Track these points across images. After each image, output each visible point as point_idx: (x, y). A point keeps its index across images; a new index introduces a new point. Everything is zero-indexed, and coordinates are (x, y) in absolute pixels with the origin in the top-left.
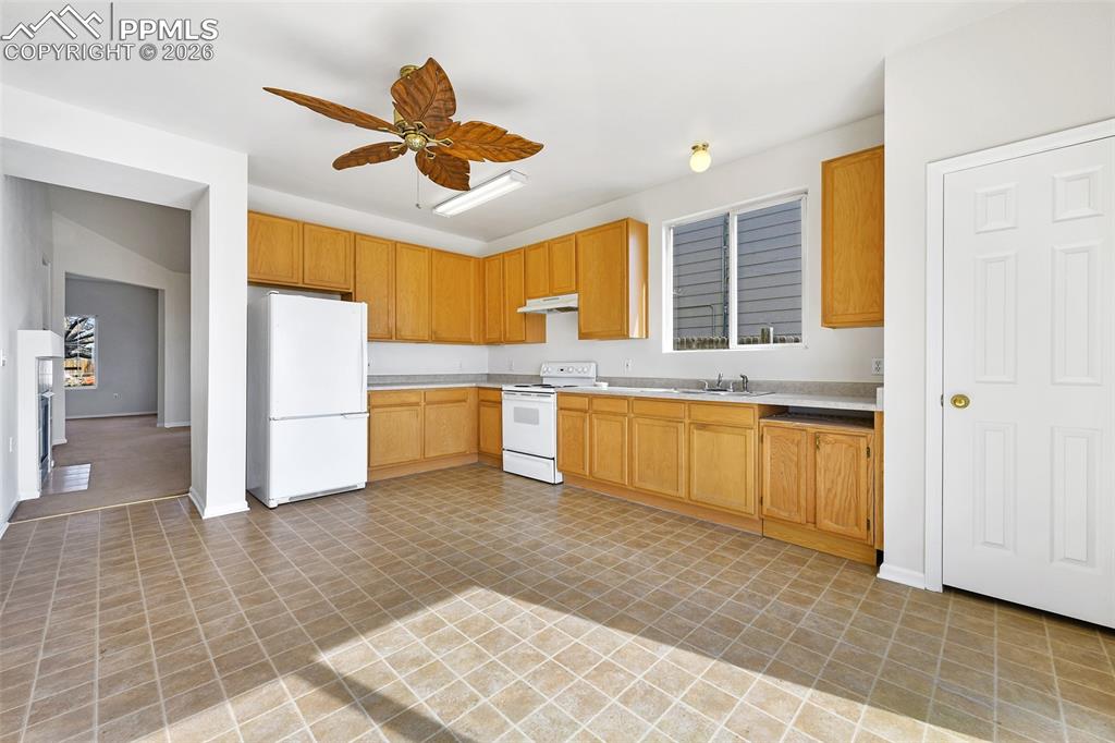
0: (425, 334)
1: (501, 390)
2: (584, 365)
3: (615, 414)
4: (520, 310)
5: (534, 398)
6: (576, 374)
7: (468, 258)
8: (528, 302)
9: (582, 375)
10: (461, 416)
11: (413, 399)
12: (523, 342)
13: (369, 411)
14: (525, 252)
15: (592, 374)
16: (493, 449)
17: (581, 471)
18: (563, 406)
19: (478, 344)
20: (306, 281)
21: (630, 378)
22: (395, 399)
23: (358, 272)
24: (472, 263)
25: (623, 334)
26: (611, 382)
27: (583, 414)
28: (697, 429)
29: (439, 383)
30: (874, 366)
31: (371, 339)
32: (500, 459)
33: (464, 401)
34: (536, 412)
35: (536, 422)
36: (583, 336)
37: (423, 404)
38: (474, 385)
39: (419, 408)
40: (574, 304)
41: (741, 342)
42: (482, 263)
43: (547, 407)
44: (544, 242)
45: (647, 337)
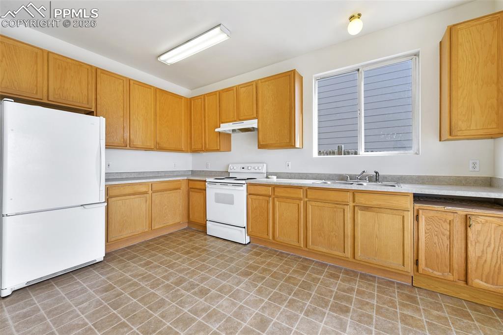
0: (151, 144)
1: (205, 181)
2: (258, 165)
3: (293, 199)
4: (217, 130)
5: (230, 187)
6: (253, 171)
7: (180, 97)
8: (221, 125)
9: (258, 171)
10: (177, 200)
11: (143, 189)
12: (218, 150)
13: (107, 201)
14: (220, 93)
15: (264, 171)
16: (200, 220)
17: (265, 236)
18: (252, 192)
19: (186, 152)
20: (51, 99)
21: (291, 173)
22: (128, 190)
23: (98, 97)
24: (183, 100)
25: (291, 145)
26: (279, 175)
27: (267, 198)
28: (360, 210)
29: (161, 177)
30: (471, 165)
31: (108, 146)
32: (205, 227)
33: (180, 189)
34: (232, 196)
35: (231, 202)
36: (261, 146)
37: (150, 192)
38: (186, 178)
39: (148, 195)
40: (256, 126)
41: (366, 150)
42: (190, 101)
43: (240, 194)
44: (233, 87)
45: (302, 148)
